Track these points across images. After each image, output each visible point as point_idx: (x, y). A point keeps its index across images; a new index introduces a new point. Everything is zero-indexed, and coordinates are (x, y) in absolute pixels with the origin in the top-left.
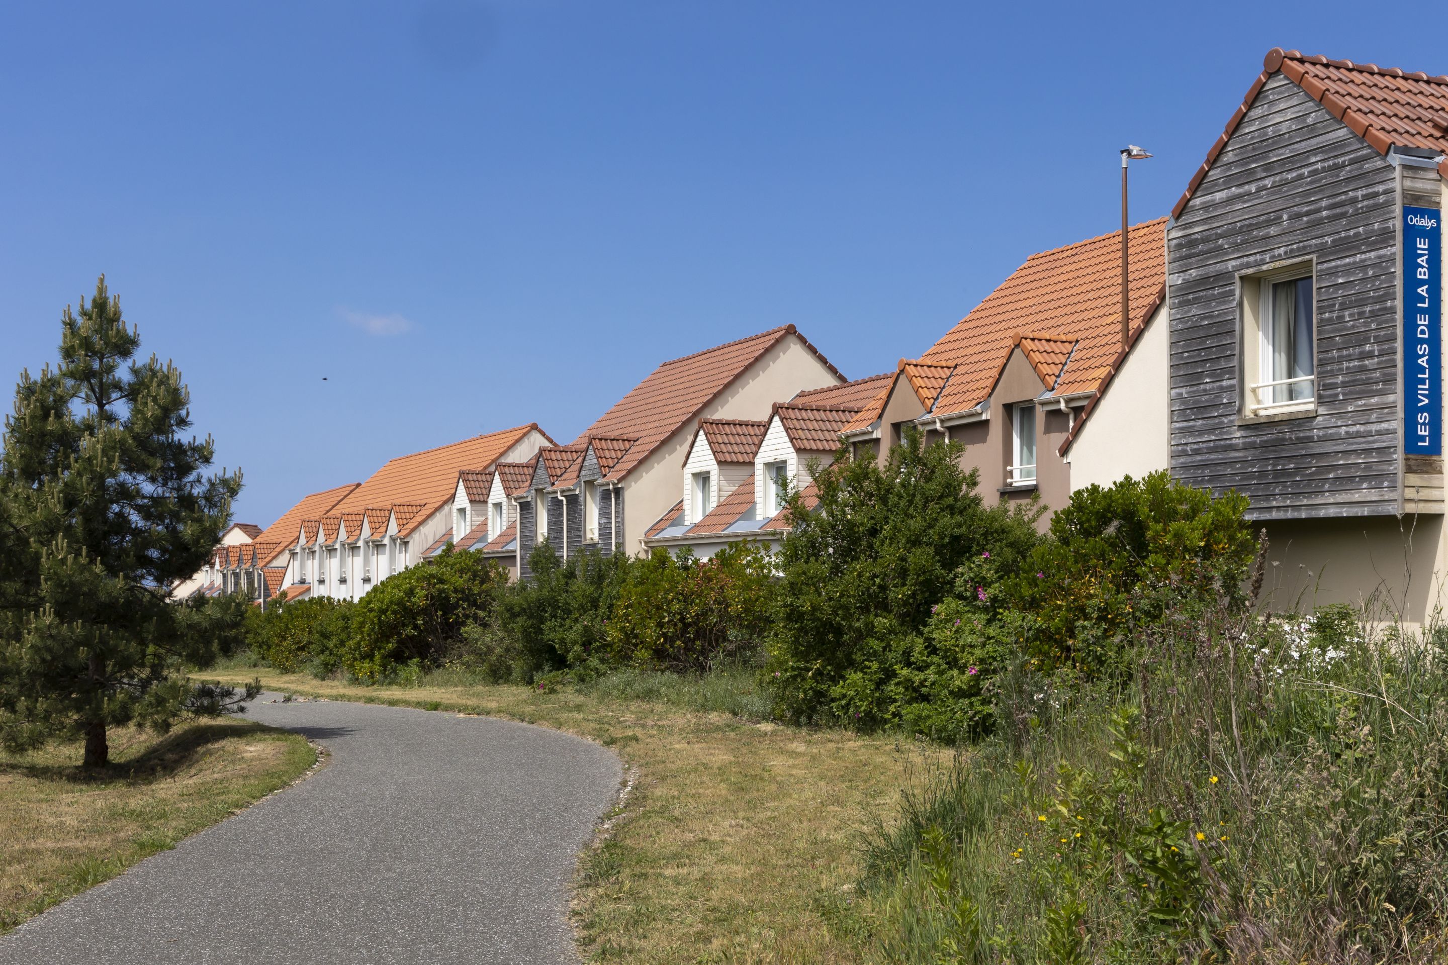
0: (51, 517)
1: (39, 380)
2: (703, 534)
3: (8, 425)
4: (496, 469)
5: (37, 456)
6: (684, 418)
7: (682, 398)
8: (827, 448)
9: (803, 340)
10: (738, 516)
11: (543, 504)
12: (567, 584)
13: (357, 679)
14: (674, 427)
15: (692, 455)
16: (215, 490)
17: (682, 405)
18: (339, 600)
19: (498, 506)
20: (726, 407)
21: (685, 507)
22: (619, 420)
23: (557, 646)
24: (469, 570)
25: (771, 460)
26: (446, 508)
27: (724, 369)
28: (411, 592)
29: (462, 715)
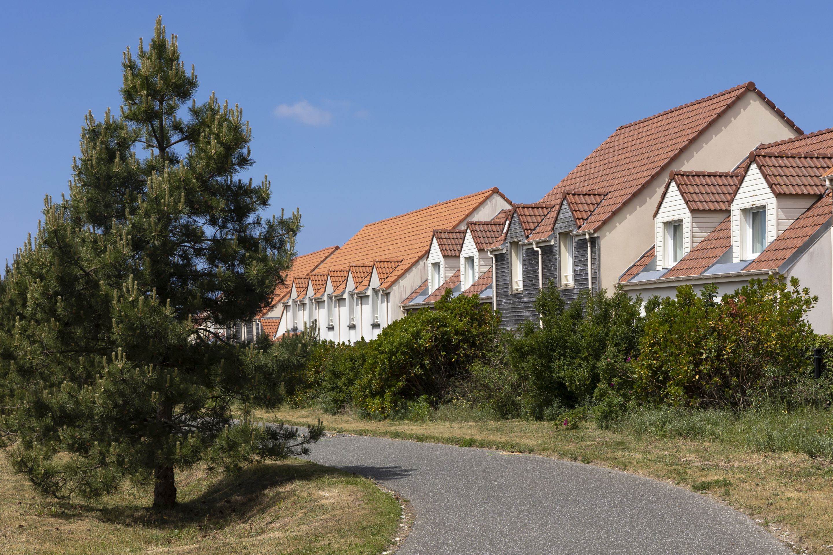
0: (119, 260)
1: (103, 123)
2: (681, 277)
3: (75, 167)
4: (468, 227)
5: (103, 199)
6: (653, 172)
7: (646, 155)
8: (806, 192)
9: (762, 96)
10: (715, 260)
11: (517, 255)
12: (574, 324)
13: (368, 414)
14: (643, 181)
15: (663, 205)
16: (274, 231)
17: (647, 161)
18: (339, 344)
19: (470, 260)
20: (692, 161)
21: (656, 254)
22: (583, 178)
23: (567, 384)
24: (467, 313)
25: (749, 206)
26: (421, 263)
27: (686, 127)
28: (417, 335)
29: (505, 453)
